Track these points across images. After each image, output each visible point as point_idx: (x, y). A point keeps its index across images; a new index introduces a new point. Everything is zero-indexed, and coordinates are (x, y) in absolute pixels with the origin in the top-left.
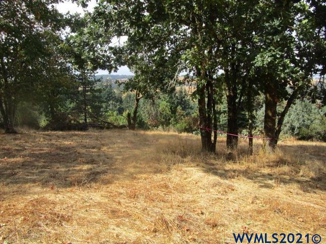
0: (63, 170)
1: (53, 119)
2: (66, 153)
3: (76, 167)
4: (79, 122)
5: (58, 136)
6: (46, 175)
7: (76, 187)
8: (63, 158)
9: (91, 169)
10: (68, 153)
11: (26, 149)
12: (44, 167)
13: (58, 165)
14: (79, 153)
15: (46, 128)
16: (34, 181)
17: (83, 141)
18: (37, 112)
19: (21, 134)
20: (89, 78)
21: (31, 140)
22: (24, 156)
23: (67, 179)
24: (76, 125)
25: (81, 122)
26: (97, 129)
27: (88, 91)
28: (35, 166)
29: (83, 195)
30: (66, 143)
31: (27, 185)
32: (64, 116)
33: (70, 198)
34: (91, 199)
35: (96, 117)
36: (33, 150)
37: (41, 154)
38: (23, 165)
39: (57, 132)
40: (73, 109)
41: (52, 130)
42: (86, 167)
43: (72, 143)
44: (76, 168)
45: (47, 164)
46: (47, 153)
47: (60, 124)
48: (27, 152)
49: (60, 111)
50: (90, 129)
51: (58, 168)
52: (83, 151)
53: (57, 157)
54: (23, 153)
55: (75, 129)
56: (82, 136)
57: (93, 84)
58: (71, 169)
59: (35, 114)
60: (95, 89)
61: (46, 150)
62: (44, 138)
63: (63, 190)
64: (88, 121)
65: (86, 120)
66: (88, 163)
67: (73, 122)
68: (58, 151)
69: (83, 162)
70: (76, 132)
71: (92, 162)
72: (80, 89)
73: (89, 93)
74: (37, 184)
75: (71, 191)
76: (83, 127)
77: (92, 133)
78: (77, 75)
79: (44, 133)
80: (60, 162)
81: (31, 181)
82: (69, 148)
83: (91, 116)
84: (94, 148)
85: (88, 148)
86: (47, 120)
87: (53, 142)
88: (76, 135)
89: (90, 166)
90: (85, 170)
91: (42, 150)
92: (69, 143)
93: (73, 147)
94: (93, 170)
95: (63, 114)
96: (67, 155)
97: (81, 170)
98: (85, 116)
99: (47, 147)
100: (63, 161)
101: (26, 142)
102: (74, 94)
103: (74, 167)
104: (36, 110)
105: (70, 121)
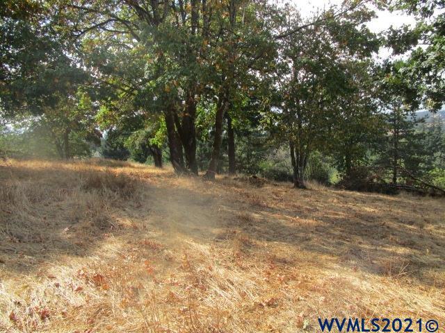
0: (367, 247)
1: (348, 174)
2: (369, 224)
3: (386, 247)
4: (384, 181)
5: (355, 199)
6: (345, 248)
7: (390, 278)
8: (366, 231)
9: (411, 256)
10: (372, 224)
11: (318, 210)
12: (341, 237)
13: (360, 239)
14: (388, 227)
15: (338, 186)
16: (331, 254)
17: (392, 210)
18: (328, 165)
19: (311, 190)
20: (406, 118)
21: (322, 200)
22: (317, 219)
23: (375, 262)
24: (381, 185)
25: (387, 181)
26: (413, 195)
27: (402, 137)
28: (330, 234)
29: (402, 293)
30: (368, 209)
31: (324, 257)
32: (363, 172)
33: (382, 291)
34: (416, 303)
35: (413, 175)
36: (326, 213)
37: (336, 219)
38: (317, 230)
39: (354, 192)
40: (378, 162)
41: (346, 189)
42: (401, 250)
43: (376, 211)
44: (385, 249)
45: (344, 234)
46: (344, 220)
47: (356, 181)
48: (320, 214)
49: (359, 164)
50: (401, 194)
51: (360, 243)
52: (394, 225)
53: (357, 227)
54: (315, 214)
55: (378, 191)
56: (391, 202)
57: (412, 126)
58: (378, 248)
59: (325, 166)
60: (415, 133)
61: (342, 215)
62: (338, 199)
63: (371, 276)
64: (397, 181)
65: (395, 179)
66: (404, 245)
67: (375, 180)
68: (358, 220)
69: (397, 243)
70: (381, 196)
71: (411, 245)
72: (390, 134)
73: (403, 140)
74: (335, 258)
75: (383, 282)
76: (391, 190)
77: (406, 201)
78: (386, 115)
79: (336, 192)
80: (362, 235)
81: (327, 253)
82: (373, 218)
83: (404, 175)
84: (411, 223)
85: (402, 222)
86: (341, 176)
87: (350, 205)
88: (380, 200)
89: (407, 251)
90: (401, 256)
91: (337, 214)
92: (372, 210)
93: (379, 217)
94: (414, 258)
95: (363, 168)
96: (370, 227)
97: (394, 254)
98: (395, 174)
99: (344, 212)
100: (366, 235)
101: (317, 201)
102: (380, 141)
103: (383, 246)
104: (327, 161)
105: (372, 180)
